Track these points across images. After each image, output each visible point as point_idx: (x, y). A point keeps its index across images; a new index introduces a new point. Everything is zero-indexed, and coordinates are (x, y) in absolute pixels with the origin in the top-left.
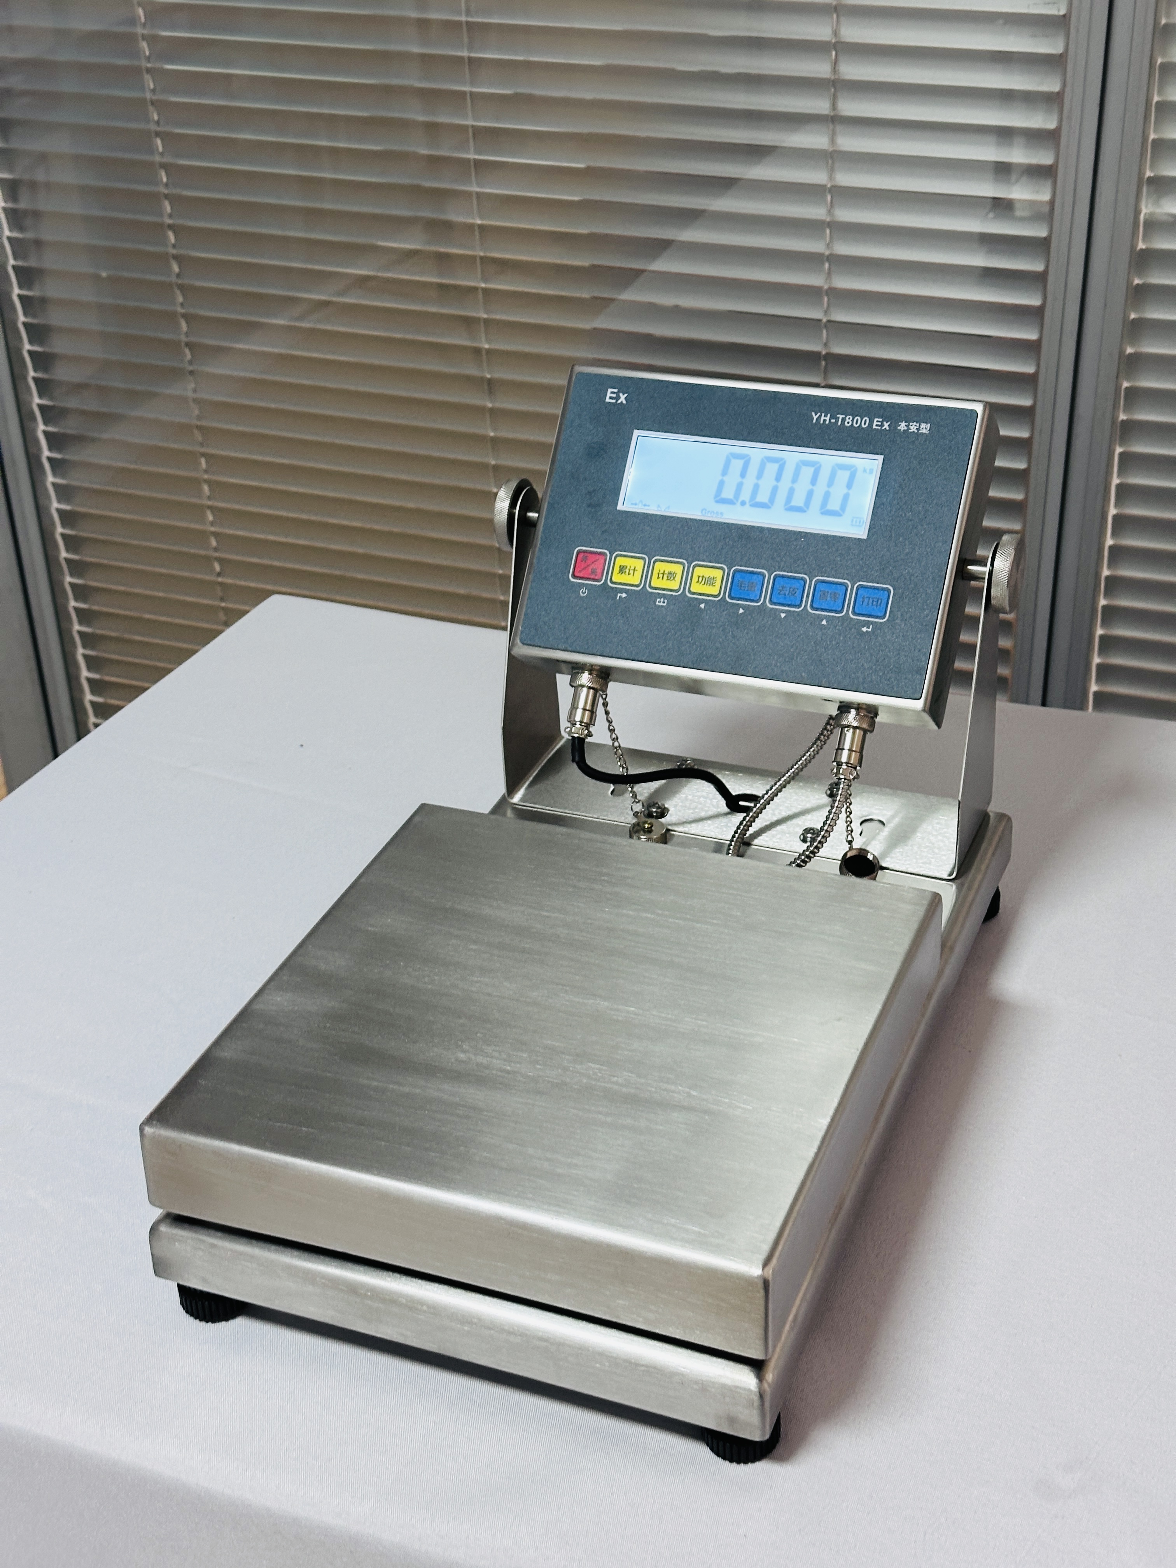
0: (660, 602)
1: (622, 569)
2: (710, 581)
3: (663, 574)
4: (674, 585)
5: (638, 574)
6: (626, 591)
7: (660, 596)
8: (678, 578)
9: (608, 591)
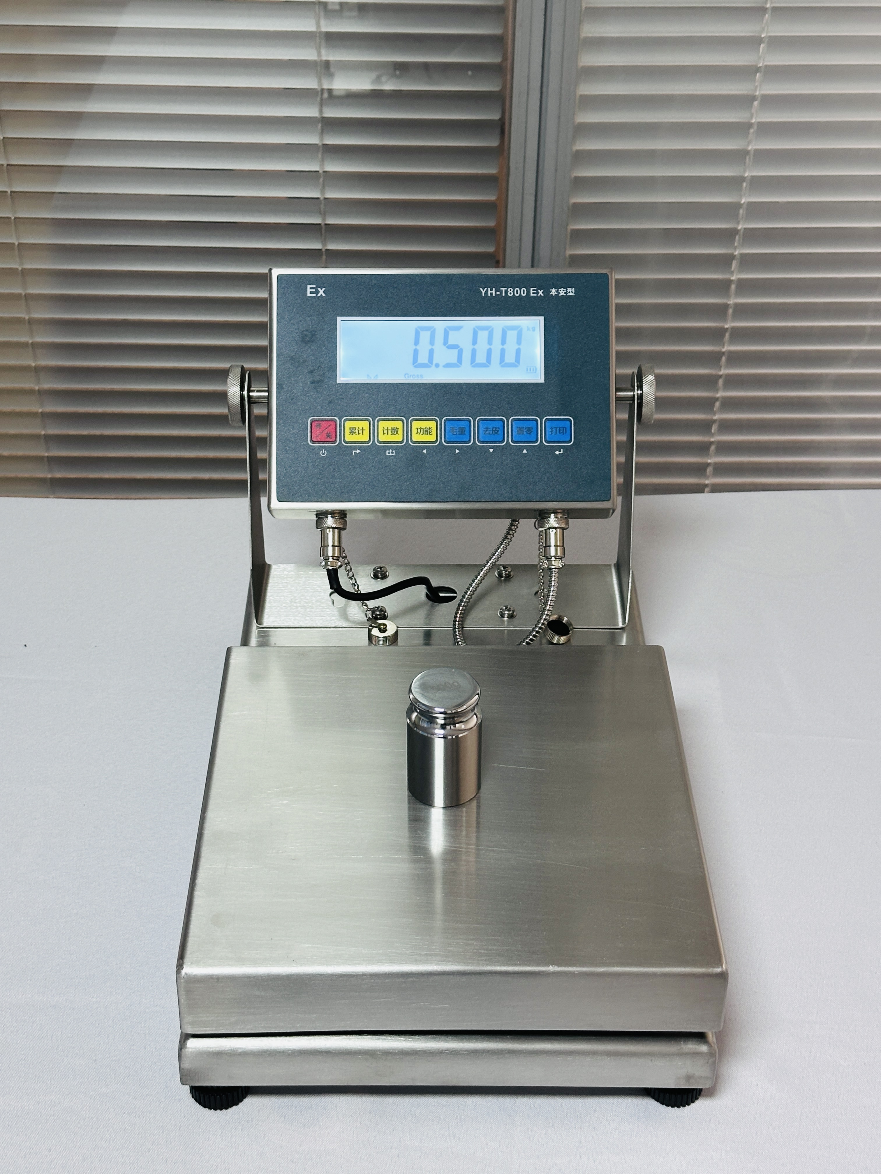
0: (389, 453)
1: (352, 431)
2: (428, 431)
3: (388, 430)
4: (398, 438)
5: (366, 433)
6: (360, 448)
7: (389, 448)
8: (400, 432)
9: (345, 450)
